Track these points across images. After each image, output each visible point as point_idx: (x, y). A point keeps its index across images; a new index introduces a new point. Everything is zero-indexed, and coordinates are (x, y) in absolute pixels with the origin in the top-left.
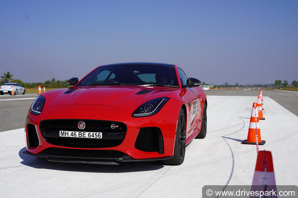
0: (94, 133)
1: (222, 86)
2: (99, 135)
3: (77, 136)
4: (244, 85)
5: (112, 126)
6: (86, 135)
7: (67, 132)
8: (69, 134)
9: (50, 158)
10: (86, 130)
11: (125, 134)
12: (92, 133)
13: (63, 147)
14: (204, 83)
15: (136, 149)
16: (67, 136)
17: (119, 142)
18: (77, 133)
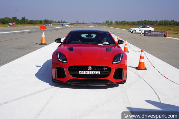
0: (96, 72)
1: (75, 23)
2: (99, 73)
3: (88, 73)
4: (87, 23)
5: (104, 69)
6: (93, 73)
7: (83, 71)
8: (84, 72)
9: (73, 84)
10: (92, 70)
11: (110, 72)
12: (95, 72)
13: (80, 78)
14: (64, 21)
15: (114, 79)
16: (83, 73)
17: (107, 76)
18: (88, 72)
